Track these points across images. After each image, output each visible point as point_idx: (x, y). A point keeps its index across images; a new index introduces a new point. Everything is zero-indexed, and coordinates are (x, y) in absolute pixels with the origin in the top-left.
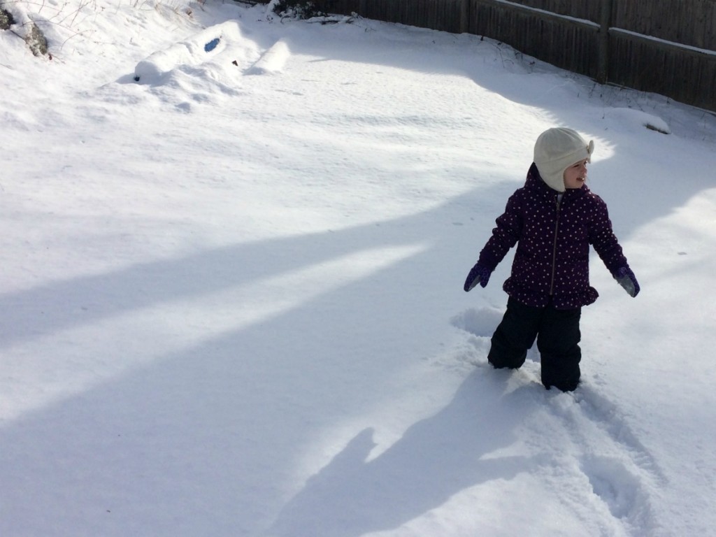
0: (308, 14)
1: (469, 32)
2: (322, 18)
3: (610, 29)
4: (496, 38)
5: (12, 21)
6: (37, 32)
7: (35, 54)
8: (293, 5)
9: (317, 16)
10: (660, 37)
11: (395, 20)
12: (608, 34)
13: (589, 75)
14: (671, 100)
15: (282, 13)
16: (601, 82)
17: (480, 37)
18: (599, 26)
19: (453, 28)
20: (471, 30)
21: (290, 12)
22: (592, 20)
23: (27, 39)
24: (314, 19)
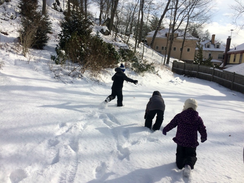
8: (186, 75)
11: (202, 79)
19: (210, 81)
21: (186, 76)
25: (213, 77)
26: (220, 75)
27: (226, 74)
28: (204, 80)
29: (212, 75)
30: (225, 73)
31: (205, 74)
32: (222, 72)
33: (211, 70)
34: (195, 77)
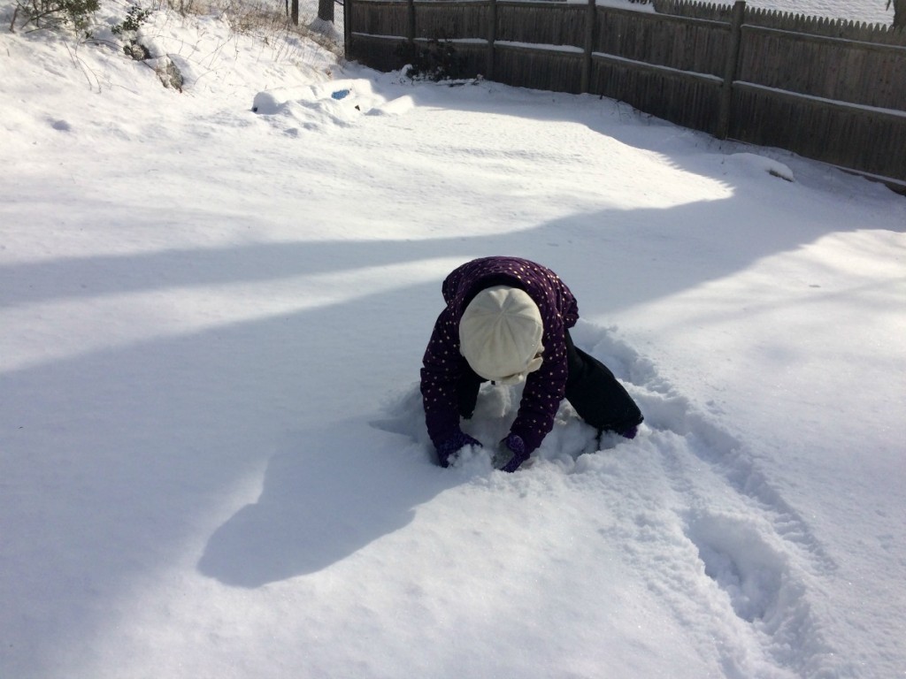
0: (437, 79)
1: (588, 92)
2: (450, 81)
3: (734, 82)
4: (615, 98)
5: (148, 56)
6: (173, 68)
7: (165, 85)
9: (446, 79)
10: (787, 89)
12: (732, 89)
13: (708, 132)
14: (795, 154)
15: (414, 77)
16: (719, 137)
17: (599, 96)
18: (722, 80)
19: (575, 90)
20: (590, 90)
21: (421, 75)
22: (716, 75)
23: (158, 71)
24: (442, 82)
25: (591, 60)
26: (640, 36)
27: (679, 26)
28: (535, 91)
29: (579, 50)
30: (673, 20)
31: (540, 51)
32: (648, 15)
33: (573, 12)
34: (480, 76)
